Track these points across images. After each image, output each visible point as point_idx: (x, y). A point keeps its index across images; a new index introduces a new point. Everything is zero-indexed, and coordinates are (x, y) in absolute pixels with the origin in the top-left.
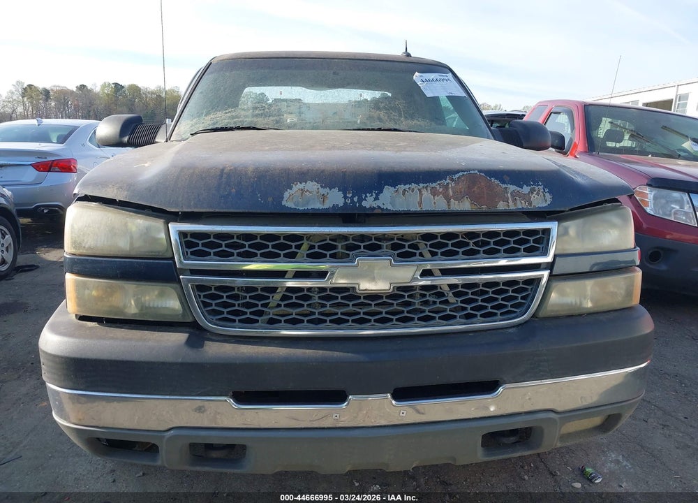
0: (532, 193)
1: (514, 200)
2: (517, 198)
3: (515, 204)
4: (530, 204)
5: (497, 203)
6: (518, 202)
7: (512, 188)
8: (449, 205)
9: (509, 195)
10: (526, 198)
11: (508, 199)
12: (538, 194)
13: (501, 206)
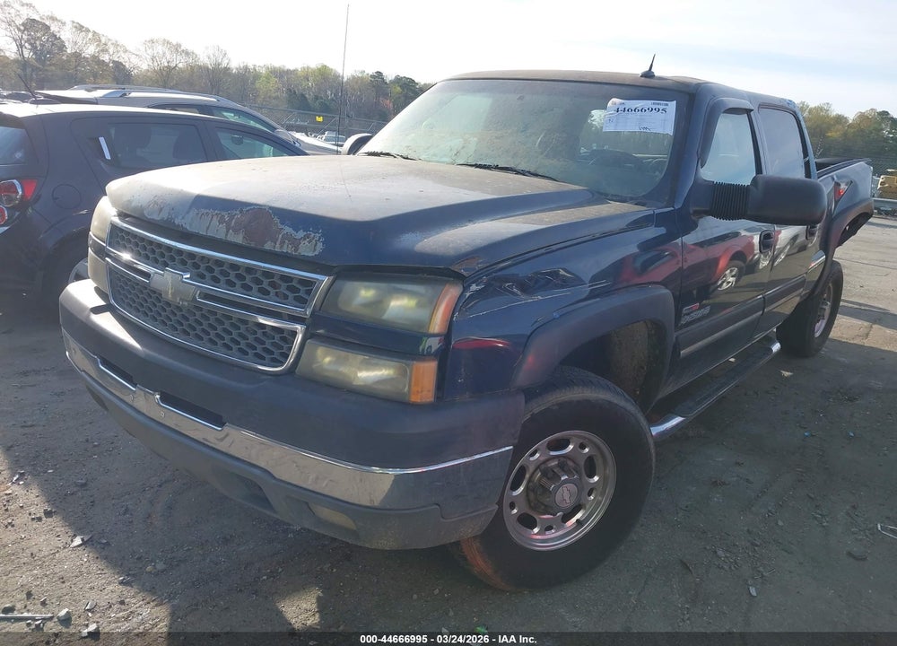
0: (305, 239)
1: (282, 243)
2: (287, 241)
3: (281, 247)
4: (296, 251)
5: (266, 242)
6: (285, 246)
7: (288, 230)
8: (227, 235)
9: (280, 236)
10: (296, 243)
11: (277, 240)
12: (309, 242)
13: (268, 246)
